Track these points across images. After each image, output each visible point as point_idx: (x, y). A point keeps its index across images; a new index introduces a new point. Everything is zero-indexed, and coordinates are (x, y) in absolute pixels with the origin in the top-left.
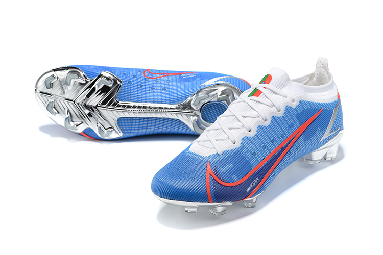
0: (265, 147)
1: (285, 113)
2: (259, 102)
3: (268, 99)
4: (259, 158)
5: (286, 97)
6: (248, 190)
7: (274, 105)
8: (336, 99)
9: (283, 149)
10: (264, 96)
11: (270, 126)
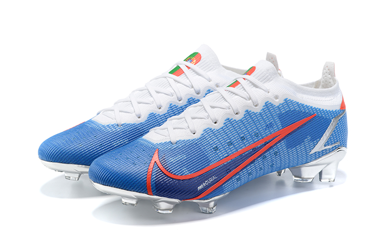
0: (231, 143)
1: (263, 109)
2: (234, 93)
3: (245, 91)
4: (222, 154)
5: (269, 92)
6: (200, 188)
7: (250, 99)
8: (338, 108)
10: (241, 87)
11: (241, 121)
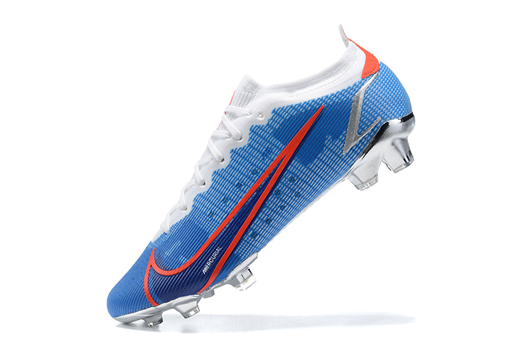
1: (250, 138)
3: (226, 128)
4: (219, 217)
5: (251, 114)
6: (205, 270)
7: (231, 135)
8: (358, 78)
9: (259, 191)
11: (230, 166)
